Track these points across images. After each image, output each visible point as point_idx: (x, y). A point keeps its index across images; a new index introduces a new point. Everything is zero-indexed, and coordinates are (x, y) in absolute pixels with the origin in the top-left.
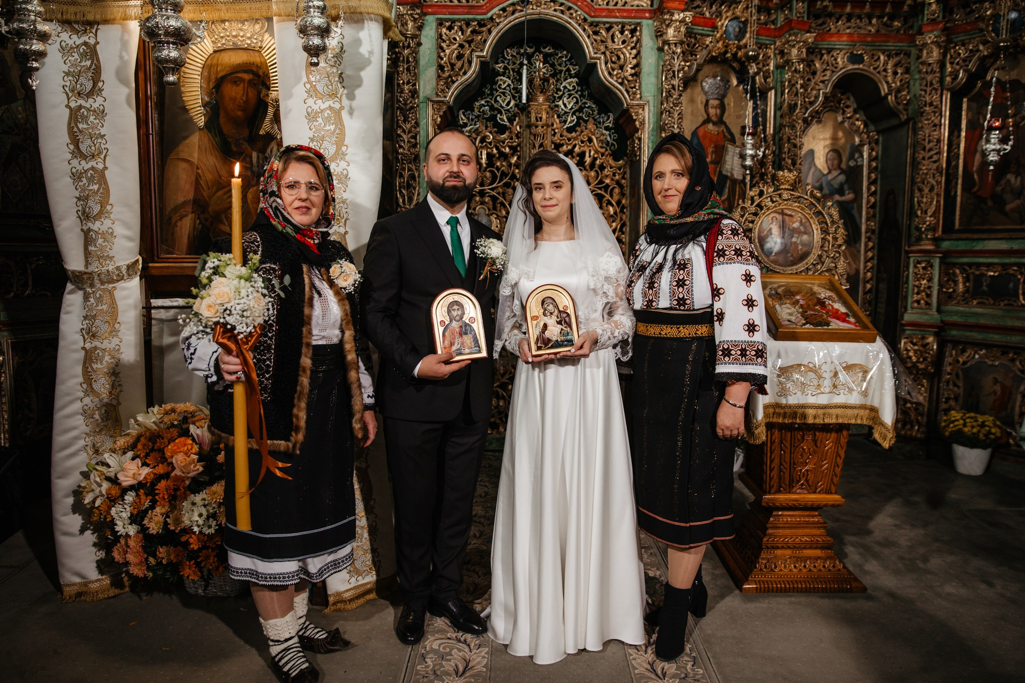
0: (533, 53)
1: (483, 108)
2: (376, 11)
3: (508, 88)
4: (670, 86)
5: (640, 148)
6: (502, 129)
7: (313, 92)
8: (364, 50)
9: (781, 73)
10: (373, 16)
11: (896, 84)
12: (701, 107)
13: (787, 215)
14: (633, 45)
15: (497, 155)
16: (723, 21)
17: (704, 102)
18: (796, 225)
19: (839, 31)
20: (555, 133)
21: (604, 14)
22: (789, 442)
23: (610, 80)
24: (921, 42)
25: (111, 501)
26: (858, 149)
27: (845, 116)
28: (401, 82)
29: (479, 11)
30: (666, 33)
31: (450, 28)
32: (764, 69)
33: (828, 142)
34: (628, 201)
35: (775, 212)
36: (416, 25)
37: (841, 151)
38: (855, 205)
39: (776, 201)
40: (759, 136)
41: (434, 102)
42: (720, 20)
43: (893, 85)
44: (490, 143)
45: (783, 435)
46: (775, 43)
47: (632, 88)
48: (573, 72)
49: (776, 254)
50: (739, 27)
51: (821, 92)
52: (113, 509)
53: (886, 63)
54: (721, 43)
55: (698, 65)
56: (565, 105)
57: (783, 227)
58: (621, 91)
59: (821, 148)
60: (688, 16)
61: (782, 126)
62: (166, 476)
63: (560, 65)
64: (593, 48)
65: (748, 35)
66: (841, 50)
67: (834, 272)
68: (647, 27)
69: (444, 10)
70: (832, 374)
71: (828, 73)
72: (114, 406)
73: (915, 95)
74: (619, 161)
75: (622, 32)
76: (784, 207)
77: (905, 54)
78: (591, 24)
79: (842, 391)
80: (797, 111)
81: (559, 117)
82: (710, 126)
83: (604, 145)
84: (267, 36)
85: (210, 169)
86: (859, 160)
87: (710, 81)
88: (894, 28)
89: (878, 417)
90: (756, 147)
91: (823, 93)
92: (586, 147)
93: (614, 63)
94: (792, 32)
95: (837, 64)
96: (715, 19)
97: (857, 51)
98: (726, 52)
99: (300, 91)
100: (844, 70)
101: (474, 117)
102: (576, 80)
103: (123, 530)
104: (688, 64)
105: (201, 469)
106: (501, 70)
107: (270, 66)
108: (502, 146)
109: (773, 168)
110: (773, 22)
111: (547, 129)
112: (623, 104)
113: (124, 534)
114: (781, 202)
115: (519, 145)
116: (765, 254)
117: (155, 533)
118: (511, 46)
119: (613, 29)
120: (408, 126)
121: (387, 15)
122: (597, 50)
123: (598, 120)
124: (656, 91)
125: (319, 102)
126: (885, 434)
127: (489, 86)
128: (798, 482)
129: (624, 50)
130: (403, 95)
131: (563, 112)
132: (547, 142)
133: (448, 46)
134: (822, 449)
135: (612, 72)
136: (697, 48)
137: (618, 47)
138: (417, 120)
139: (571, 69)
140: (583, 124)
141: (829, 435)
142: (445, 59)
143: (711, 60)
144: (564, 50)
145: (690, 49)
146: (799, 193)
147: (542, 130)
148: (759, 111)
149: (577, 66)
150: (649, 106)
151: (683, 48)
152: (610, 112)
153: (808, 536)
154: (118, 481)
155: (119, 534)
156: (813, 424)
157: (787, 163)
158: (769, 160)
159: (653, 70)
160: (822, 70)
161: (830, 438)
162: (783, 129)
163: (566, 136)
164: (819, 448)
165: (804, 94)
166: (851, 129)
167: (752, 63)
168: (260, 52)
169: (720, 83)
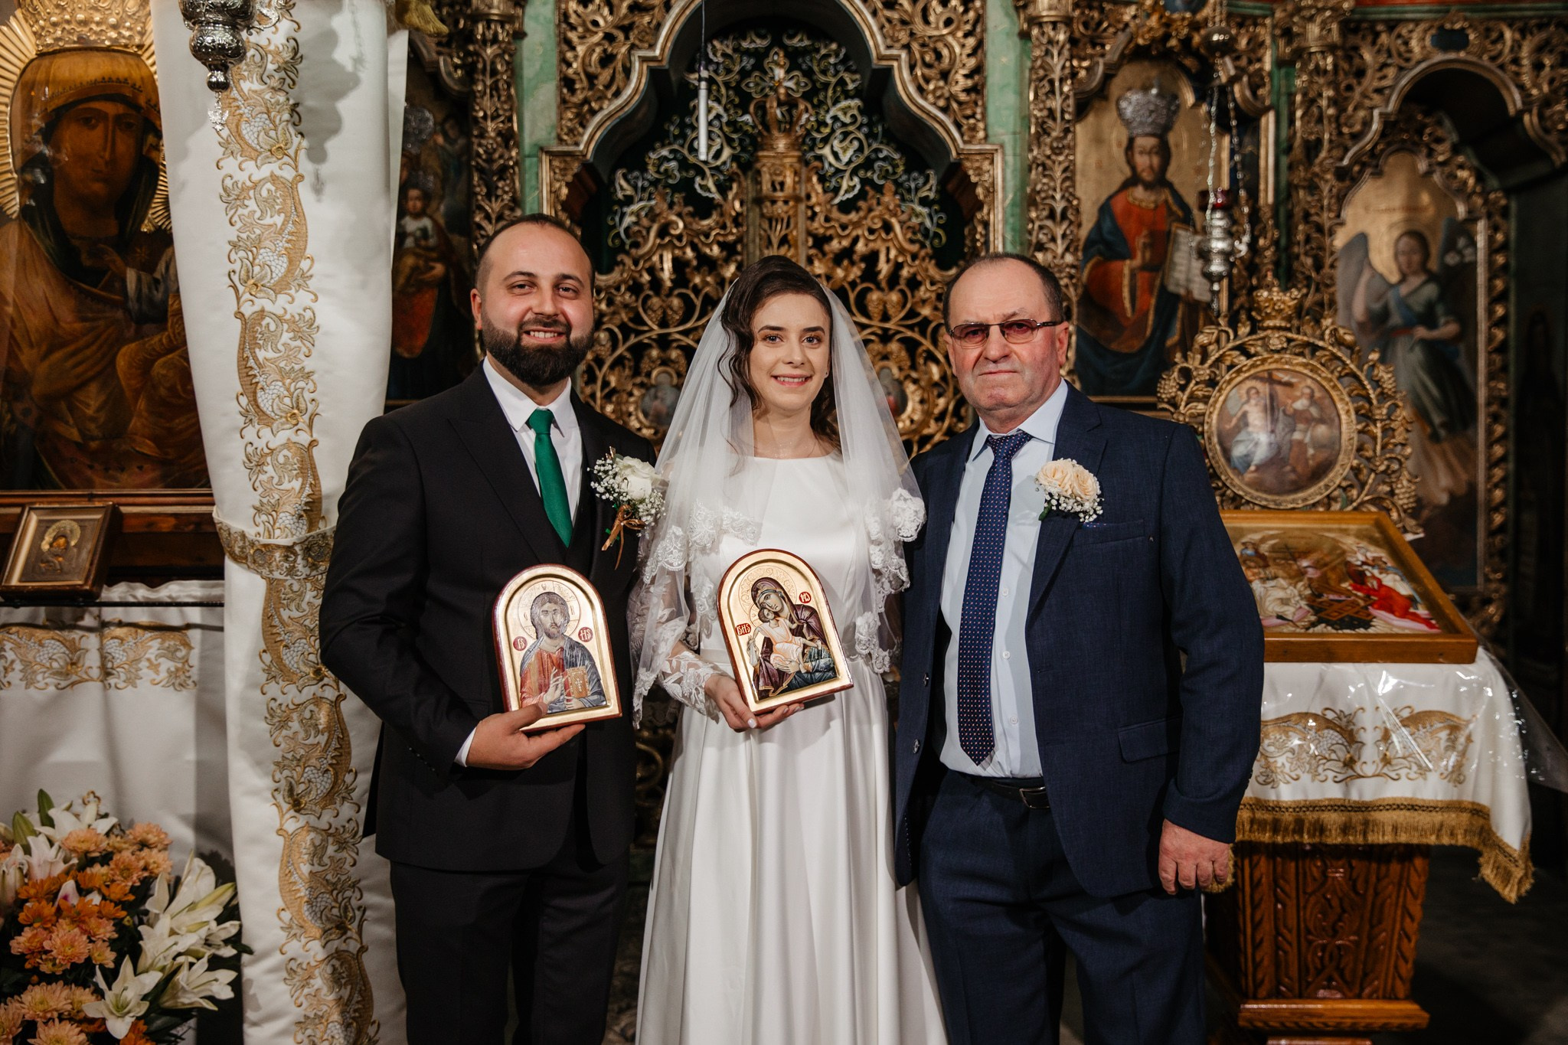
0: (768, 49)
1: (665, 165)
3: (716, 123)
4: (1045, 113)
5: (986, 243)
6: (704, 208)
7: (234, 144)
8: (343, 55)
9: (1287, 76)
11: (1541, 90)
12: (1119, 153)
13: (1280, 383)
14: (968, 27)
15: (695, 263)
17: (1125, 142)
18: (1300, 404)
20: (815, 214)
22: (1293, 885)
23: (921, 101)
27: (1433, 161)
30: (1034, 1)
32: (1251, 69)
33: (1398, 216)
35: (1254, 377)
37: (1427, 234)
39: (1255, 355)
41: (553, 155)
43: (1534, 91)
44: (679, 238)
45: (1279, 869)
46: (1273, 14)
47: (967, 117)
48: (851, 86)
49: (1258, 468)
51: (1376, 112)
53: (1517, 46)
54: (1155, 18)
55: (1108, 66)
56: (836, 155)
57: (1272, 408)
58: (945, 126)
61: (1291, 188)
63: (824, 72)
64: (884, 37)
66: (1417, 22)
67: (1387, 503)
70: (1379, 734)
71: (1390, 72)
74: (948, 268)
75: (945, 3)
76: (1273, 366)
79: (1403, 772)
80: (1324, 154)
81: (822, 179)
82: (1139, 192)
83: (919, 236)
86: (1468, 251)
87: (1135, 97)
89: (1490, 829)
90: (1232, 234)
91: (1380, 114)
92: (879, 242)
93: (929, 66)
95: (1411, 51)
97: (1453, 24)
98: (1167, 37)
99: (207, 141)
100: (1424, 65)
101: (646, 184)
102: (855, 103)
104: (1085, 64)
108: (704, 244)
111: (795, 207)
112: (949, 152)
114: (1266, 355)
115: (739, 240)
116: (1235, 469)
118: (722, 35)
120: (497, 205)
122: (892, 41)
123: (906, 185)
124: (1019, 123)
125: (250, 165)
126: (1505, 868)
127: (676, 119)
128: (1319, 972)
129: (950, 39)
130: (484, 142)
131: (832, 170)
132: (798, 233)
133: (582, 38)
134: (1370, 898)
135: (925, 86)
136: (1105, 30)
137: (936, 33)
138: (515, 192)
139: (848, 80)
140: (871, 193)
141: (1383, 869)
142: (575, 65)
143: (1136, 54)
144: (832, 41)
145: (1089, 33)
146: (1305, 334)
147: (785, 208)
148: (1237, 158)
149: (858, 76)
150: (1004, 154)
151: (1072, 32)
152: (930, 168)
156: (1342, 845)
159: (1011, 79)
160: (1377, 67)
161: (1386, 876)
162: (1294, 195)
163: (837, 221)
164: (1364, 897)
165: (1337, 118)
166: (1448, 188)
167: (1223, 57)
168: (139, 56)
169: (1158, 102)
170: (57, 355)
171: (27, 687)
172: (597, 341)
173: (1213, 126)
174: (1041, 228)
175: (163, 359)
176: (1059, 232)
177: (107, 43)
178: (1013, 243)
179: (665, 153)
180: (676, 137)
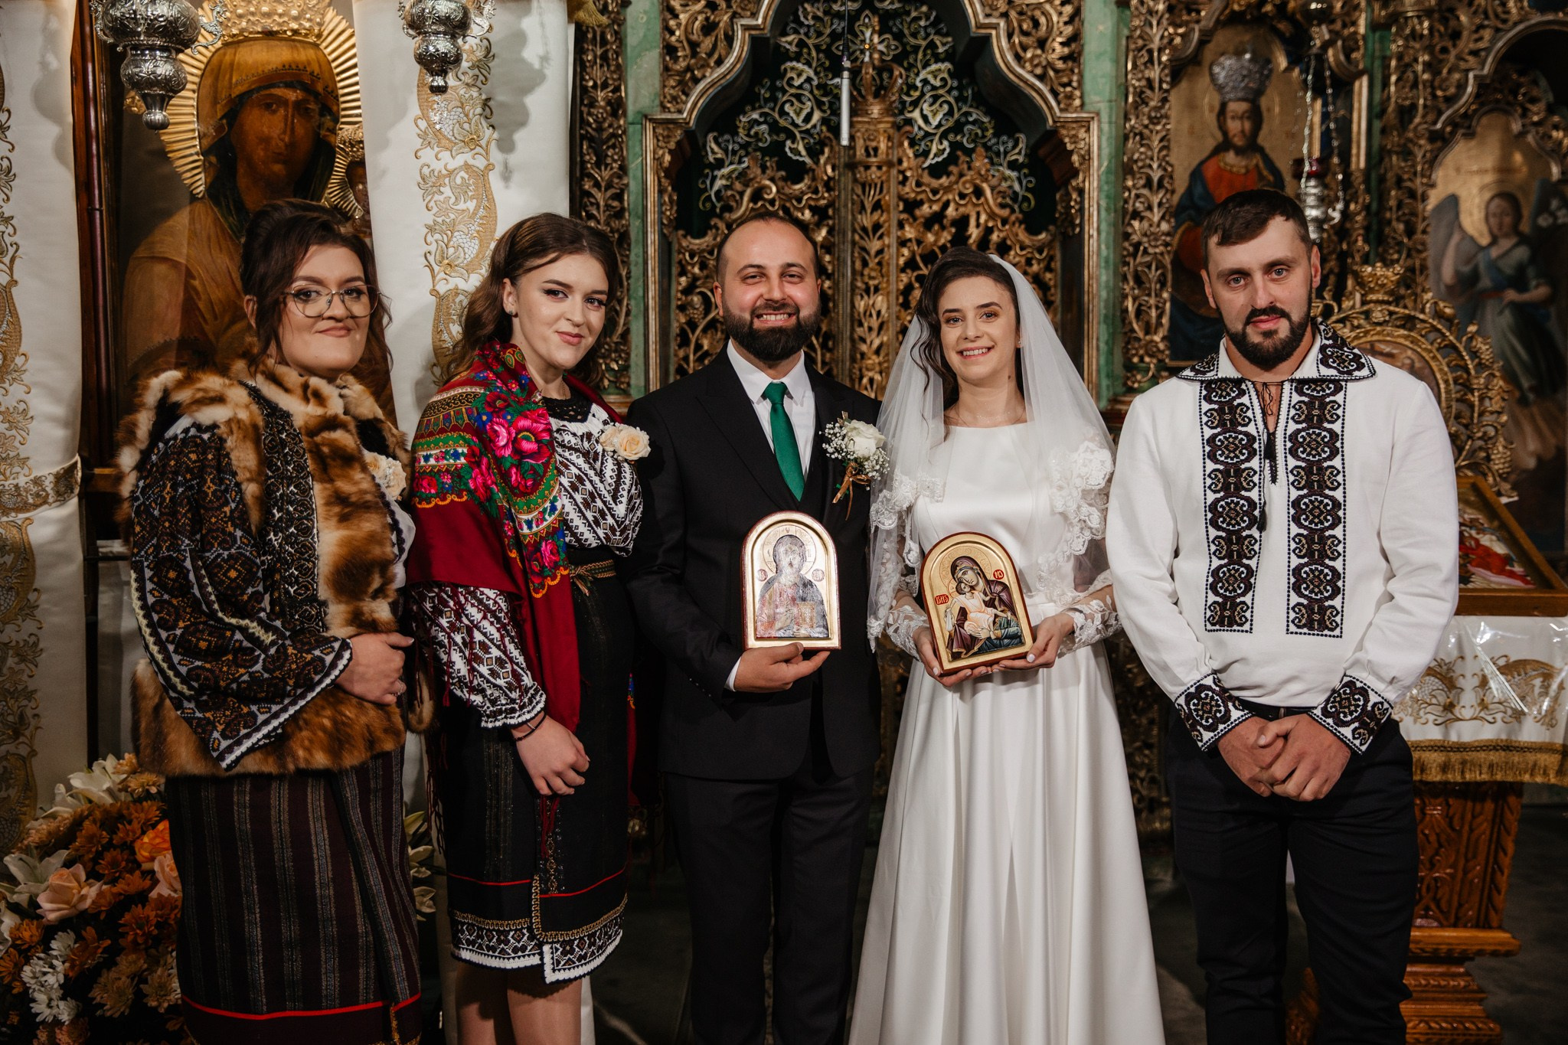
0: (859, 12)
1: (756, 129)
3: (807, 86)
4: (1143, 83)
5: (1081, 210)
6: (795, 171)
7: (432, 137)
8: (531, 53)
9: (1382, 40)
12: (1211, 119)
13: (1381, 353)
17: (1217, 107)
20: (906, 178)
23: (1019, 70)
25: (20, 952)
26: (1557, 190)
27: (1527, 121)
28: (591, 83)
32: (1346, 32)
33: (1489, 178)
37: (1520, 196)
38: (1553, 310)
39: (1359, 327)
40: (1335, 174)
41: (656, 122)
44: (772, 202)
47: (1064, 85)
48: (941, 50)
51: (1471, 75)
52: (27, 968)
55: (1203, 32)
56: (925, 118)
58: (1041, 93)
59: (1475, 191)
61: (1383, 152)
62: (142, 897)
63: (914, 35)
64: (983, 5)
67: (1483, 468)
70: (1476, 681)
71: (1487, 34)
72: (23, 759)
74: (1040, 233)
76: (1375, 338)
80: (1417, 120)
81: (912, 144)
82: (1230, 157)
83: (1008, 200)
84: (331, 13)
85: (219, 279)
86: (1560, 213)
87: (1228, 62)
90: (1324, 201)
91: (1475, 77)
92: (970, 207)
93: (1026, 34)
95: (1508, 12)
98: (1262, 2)
99: (406, 132)
100: (1520, 27)
101: (737, 147)
102: (945, 66)
103: (47, 1011)
104: (1181, 31)
106: (793, 48)
107: (339, 74)
108: (795, 208)
109: (1366, 241)
111: (888, 172)
112: (1045, 120)
113: (50, 1019)
114: (1368, 327)
115: (831, 204)
117: (115, 1015)
120: (606, 174)
122: (991, 10)
123: (995, 148)
124: (1115, 92)
125: (445, 155)
127: (767, 82)
129: (1048, 7)
130: (593, 111)
131: (922, 133)
132: (889, 198)
133: (684, 6)
134: (1466, 834)
135: (1022, 54)
137: (1033, 1)
138: (622, 160)
139: (938, 43)
140: (963, 158)
141: (1478, 807)
142: (677, 33)
143: (1231, 20)
144: (922, 5)
146: (1405, 307)
147: (879, 174)
148: (1332, 126)
149: (950, 40)
150: (1099, 121)
152: (1020, 132)
153: (1445, 1018)
154: (39, 911)
155: (38, 1019)
156: (1440, 783)
157: (1395, 231)
158: (1357, 226)
159: (1107, 46)
160: (1474, 28)
161: (1481, 814)
162: (1387, 160)
163: (928, 185)
164: (1459, 833)
165: (1432, 82)
166: (1542, 148)
167: (1319, 25)
168: (316, 46)
169: (1251, 67)
170: (239, 326)
172: (691, 304)
173: (1309, 94)
174: (1138, 196)
176: (1156, 200)
178: (1108, 210)
179: (755, 116)
180: (766, 100)
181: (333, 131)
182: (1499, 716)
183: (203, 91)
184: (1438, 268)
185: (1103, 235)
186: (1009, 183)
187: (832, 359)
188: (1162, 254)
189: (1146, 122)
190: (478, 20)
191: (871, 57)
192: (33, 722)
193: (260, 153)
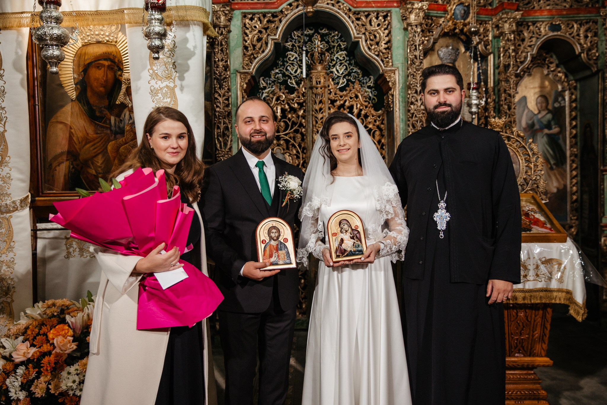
0: (313, 34)
1: (277, 75)
2: (198, 19)
3: (295, 60)
4: (413, 57)
5: (393, 102)
6: (292, 90)
7: (154, 75)
8: (190, 45)
10: (195, 22)
11: (587, 45)
14: (386, 26)
15: (289, 110)
16: (451, 6)
19: (541, 8)
20: (331, 92)
21: (363, 5)
23: (370, 53)
24: (605, 13)
25: (6, 374)
26: (561, 94)
27: (550, 70)
28: (217, 59)
29: (273, 6)
30: (409, 18)
31: (252, 19)
32: (485, 39)
33: (537, 90)
34: (386, 140)
36: (227, 18)
37: (548, 96)
38: (561, 136)
40: (482, 88)
41: (241, 73)
42: (450, 6)
43: (585, 46)
44: (283, 101)
46: (492, 20)
47: (386, 58)
48: (343, 47)
50: (464, 10)
51: (529, 54)
52: (8, 380)
53: (579, 29)
54: (451, 22)
55: (434, 39)
56: (337, 71)
58: (378, 61)
59: (532, 94)
60: (425, 5)
61: (499, 81)
62: (49, 353)
63: (333, 42)
64: (356, 30)
65: (471, 15)
66: (543, 22)
67: (536, 190)
68: (396, 13)
69: (247, 6)
70: (535, 266)
71: (534, 39)
72: (9, 303)
73: (602, 53)
74: (378, 111)
75: (377, 18)
77: (593, 22)
78: (354, 13)
80: (510, 69)
81: (333, 80)
83: (367, 100)
84: (120, 34)
85: (80, 129)
86: (562, 102)
87: (444, 50)
88: (584, 3)
89: (572, 297)
90: (478, 98)
91: (531, 54)
92: (354, 102)
93: (372, 40)
94: (504, 11)
95: (541, 32)
96: (446, 5)
97: (556, 22)
98: (455, 29)
99: (146, 75)
100: (545, 37)
101: (271, 82)
102: (345, 52)
103: (15, 396)
104: (427, 39)
105: (75, 347)
106: (290, 47)
107: (123, 55)
108: (292, 103)
109: (494, 112)
110: (490, 4)
111: (324, 90)
112: (379, 70)
113: (16, 398)
115: (304, 102)
117: (39, 397)
118: (297, 29)
119: (370, 16)
120: (223, 91)
121: (206, 21)
122: (359, 33)
123: (362, 81)
124: (404, 59)
125: (159, 82)
126: (578, 310)
127: (281, 59)
128: (516, 348)
129: (379, 31)
130: (218, 69)
131: (336, 76)
132: (325, 99)
133: (251, 32)
134: (532, 323)
135: (371, 47)
136: (433, 26)
137: (374, 29)
138: (229, 87)
139: (342, 45)
140: (351, 85)
141: (537, 312)
142: (248, 42)
143: (445, 35)
144: (336, 31)
145: (428, 28)
146: (506, 133)
147: (321, 90)
148: (481, 71)
149: (346, 43)
150: (399, 71)
151: (422, 28)
152: (371, 75)
153: (527, 390)
154: (12, 359)
155: (12, 399)
156: (523, 304)
157: (504, 108)
158: (491, 107)
159: (401, 44)
160: (529, 38)
161: (538, 315)
162: (500, 83)
163: (339, 94)
164: (530, 322)
165: (515, 56)
166: (555, 80)
167: (475, 36)
168: (116, 45)
169: (452, 51)
170: (88, 146)
171: (81, 257)
173: (472, 60)
174: (412, 97)
175: (123, 146)
176: (419, 98)
177: (105, 41)
178: (402, 102)
179: (277, 71)
180: (281, 65)
181: (121, 75)
182: (543, 279)
183: (75, 62)
184: (520, 122)
185: (401, 111)
186: (368, 93)
187: (306, 157)
188: (422, 117)
189: (415, 70)
190: (170, 33)
191: (317, 49)
192: (12, 290)
193: (95, 84)
